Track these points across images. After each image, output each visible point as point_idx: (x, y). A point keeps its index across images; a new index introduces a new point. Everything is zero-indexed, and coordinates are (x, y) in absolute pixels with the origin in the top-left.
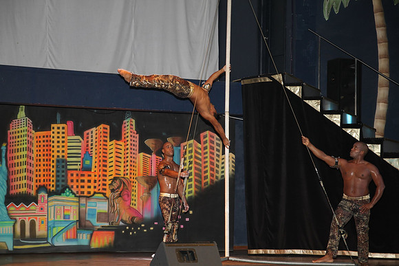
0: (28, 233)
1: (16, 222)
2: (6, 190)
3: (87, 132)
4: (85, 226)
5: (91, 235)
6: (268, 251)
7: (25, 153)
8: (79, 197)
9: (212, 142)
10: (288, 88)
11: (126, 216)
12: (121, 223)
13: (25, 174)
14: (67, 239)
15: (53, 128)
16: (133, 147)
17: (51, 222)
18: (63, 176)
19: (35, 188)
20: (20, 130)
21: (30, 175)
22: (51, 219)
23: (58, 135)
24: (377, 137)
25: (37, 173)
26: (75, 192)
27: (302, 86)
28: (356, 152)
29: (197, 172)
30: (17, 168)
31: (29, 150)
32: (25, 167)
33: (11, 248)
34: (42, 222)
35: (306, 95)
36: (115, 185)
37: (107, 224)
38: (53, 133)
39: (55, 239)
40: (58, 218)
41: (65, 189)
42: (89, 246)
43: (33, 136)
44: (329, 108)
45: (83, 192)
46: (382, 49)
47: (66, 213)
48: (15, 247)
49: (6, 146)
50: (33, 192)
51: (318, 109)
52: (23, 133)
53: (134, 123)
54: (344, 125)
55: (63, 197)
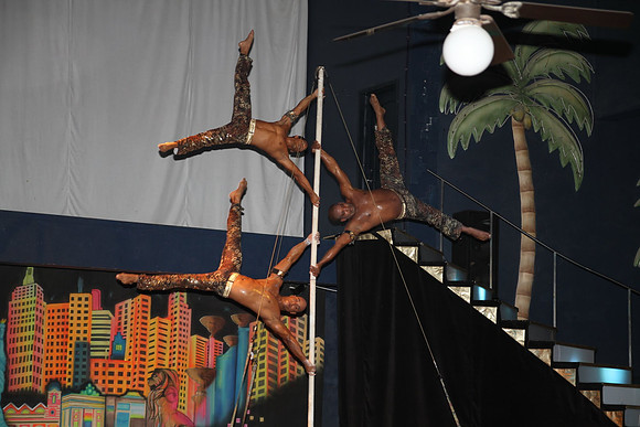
2: (3, 384)
3: (120, 304)
7: (32, 333)
8: (106, 396)
9: (294, 322)
10: (400, 248)
11: (171, 425)
13: (31, 363)
15: (73, 299)
16: (183, 327)
18: (84, 366)
19: (43, 383)
20: (26, 300)
22: (66, 426)
23: (79, 309)
24: (519, 319)
25: (47, 362)
26: (100, 389)
27: (419, 246)
29: (271, 363)
30: (19, 355)
31: (38, 329)
32: (31, 353)
35: (424, 259)
36: (157, 380)
38: (72, 305)
40: (75, 426)
41: (87, 385)
43: (43, 309)
44: (454, 279)
45: (111, 390)
46: (526, 199)
47: (87, 419)
50: (41, 389)
51: (440, 278)
52: (30, 306)
53: (184, 294)
54: (475, 301)
55: (83, 396)
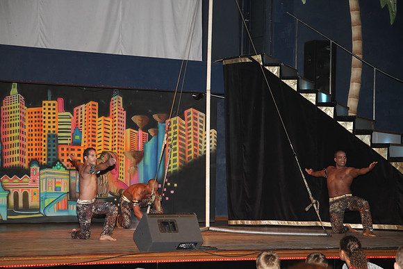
0: (21, 204)
1: (10, 193)
3: (77, 108)
4: (75, 198)
6: (246, 222)
7: (18, 128)
8: (70, 170)
9: (196, 119)
10: (267, 68)
11: (114, 189)
13: (18, 148)
15: (45, 105)
17: (44, 193)
18: (54, 150)
19: (27, 162)
20: (12, 106)
21: (23, 149)
22: (43, 191)
23: (49, 111)
24: (350, 114)
25: (29, 147)
26: (66, 165)
27: (280, 66)
29: (181, 147)
30: (10, 142)
31: (22, 125)
32: (18, 141)
33: (5, 218)
34: (35, 194)
35: (283, 75)
36: (104, 159)
39: (47, 210)
40: (50, 190)
41: (56, 162)
43: (25, 112)
44: (305, 88)
46: (356, 31)
47: (57, 185)
48: (9, 217)
50: (26, 165)
51: (295, 88)
52: (15, 109)
53: (121, 101)
54: (319, 103)
55: (54, 170)
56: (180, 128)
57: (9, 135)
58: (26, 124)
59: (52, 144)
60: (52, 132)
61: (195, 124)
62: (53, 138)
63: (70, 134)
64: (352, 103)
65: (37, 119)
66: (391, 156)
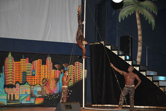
0: (12, 99)
1: (8, 94)
2: (4, 83)
3: (33, 62)
4: (33, 96)
5: (35, 99)
6: (98, 105)
7: (11, 69)
8: (31, 85)
9: (79, 66)
10: (106, 46)
11: (48, 93)
12: (46, 95)
13: (11, 77)
14: (26, 101)
15: (21, 60)
16: (50, 68)
17: (21, 94)
18: (25, 78)
19: (15, 82)
21: (13, 78)
22: (21, 93)
23: (23, 63)
24: (138, 64)
25: (15, 77)
26: (29, 84)
27: (111, 45)
28: (130, 69)
29: (73, 76)
30: (8, 75)
31: (13, 68)
32: (11, 74)
33: (6, 104)
34: (17, 95)
35: (112, 49)
36: (44, 81)
37: (41, 95)
38: (21, 62)
39: (22, 101)
40: (23, 93)
41: (26, 83)
42: (34, 103)
43: (14, 63)
44: (121, 54)
45: (32, 84)
46: (140, 33)
47: (26, 91)
48: (8, 104)
49: (4, 67)
50: (14, 84)
51: (117, 54)
52: (10, 62)
53: (51, 59)
54: (126, 60)
55: (25, 85)
56: (73, 69)
57: (8, 72)
58: (14, 68)
59: (24, 75)
60: (24, 71)
61: (79, 68)
62: (25, 73)
63: (31, 72)
64: (139, 60)
65: (18, 66)
66: (153, 80)
